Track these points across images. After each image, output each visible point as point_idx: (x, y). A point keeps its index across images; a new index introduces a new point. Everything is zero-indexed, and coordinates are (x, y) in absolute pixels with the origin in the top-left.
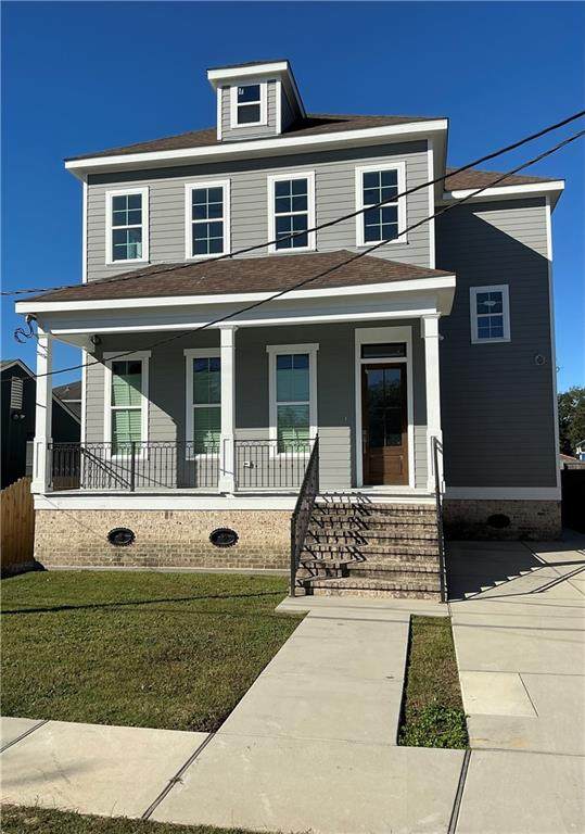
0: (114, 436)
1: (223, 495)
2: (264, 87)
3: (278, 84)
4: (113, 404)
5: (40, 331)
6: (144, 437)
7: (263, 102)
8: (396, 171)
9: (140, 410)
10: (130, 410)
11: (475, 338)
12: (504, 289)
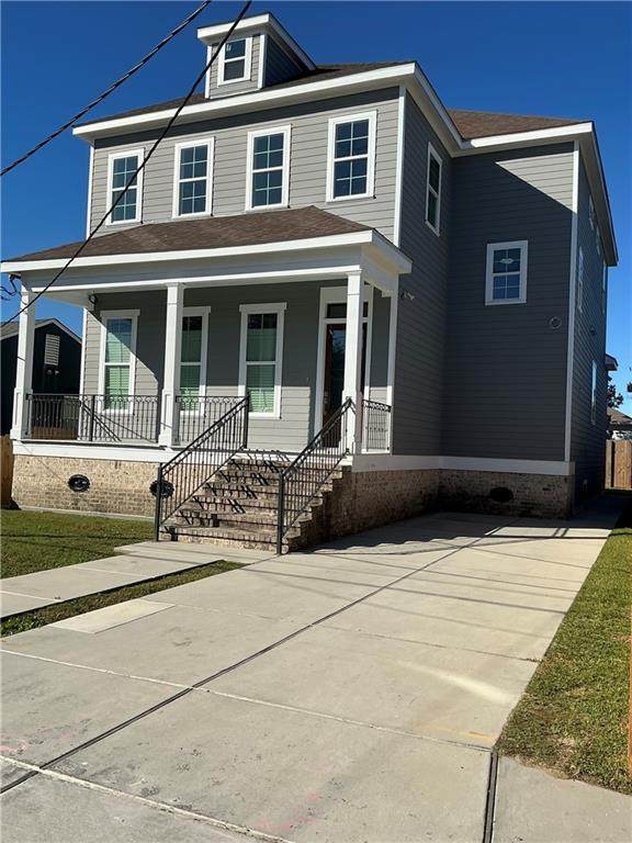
0: (107, 391)
1: (162, 448)
2: (249, 41)
3: (262, 37)
4: (107, 360)
5: (24, 289)
6: (131, 392)
7: (247, 58)
8: (367, 120)
9: (128, 367)
10: (121, 367)
11: (489, 300)
12: (523, 245)
